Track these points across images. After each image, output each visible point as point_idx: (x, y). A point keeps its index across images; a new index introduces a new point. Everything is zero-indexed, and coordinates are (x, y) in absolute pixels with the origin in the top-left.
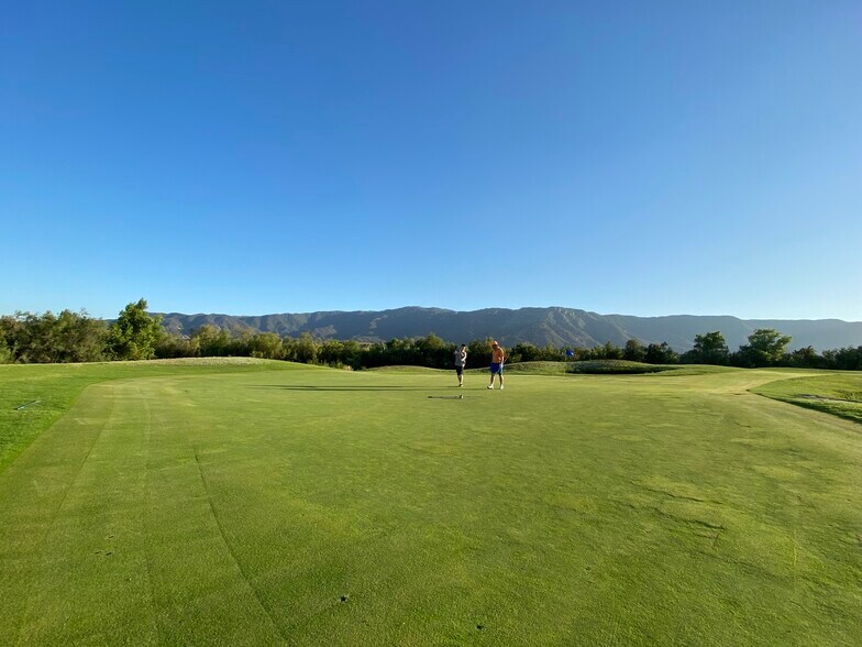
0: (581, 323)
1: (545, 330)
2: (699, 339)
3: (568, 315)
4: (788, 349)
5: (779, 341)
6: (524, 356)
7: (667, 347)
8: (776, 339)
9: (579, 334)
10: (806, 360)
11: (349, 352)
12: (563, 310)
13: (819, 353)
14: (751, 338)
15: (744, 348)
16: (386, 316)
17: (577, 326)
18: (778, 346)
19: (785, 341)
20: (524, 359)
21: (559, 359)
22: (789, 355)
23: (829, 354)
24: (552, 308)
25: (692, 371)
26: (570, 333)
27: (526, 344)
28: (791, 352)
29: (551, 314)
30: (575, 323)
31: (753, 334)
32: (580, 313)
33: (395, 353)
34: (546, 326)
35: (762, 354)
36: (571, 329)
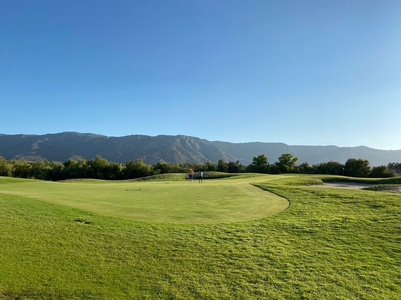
0: (198, 147)
1: (174, 151)
2: (255, 159)
3: (189, 141)
4: (298, 164)
5: (293, 160)
6: (162, 170)
7: (239, 164)
8: (292, 159)
9: (196, 154)
10: (305, 170)
11: (37, 170)
12: (186, 137)
13: (310, 165)
14: (280, 158)
15: (277, 164)
16: (47, 139)
17: (195, 149)
18: (292, 163)
19: (295, 160)
20: (162, 172)
21: (182, 171)
22: (297, 167)
23: (315, 167)
24: (179, 136)
25: (245, 176)
26: (190, 153)
27: (163, 162)
28: (298, 165)
29: (178, 140)
30: (194, 146)
31: (280, 156)
32: (196, 139)
33: (72, 170)
34: (175, 149)
35: (285, 167)
36: (191, 151)
